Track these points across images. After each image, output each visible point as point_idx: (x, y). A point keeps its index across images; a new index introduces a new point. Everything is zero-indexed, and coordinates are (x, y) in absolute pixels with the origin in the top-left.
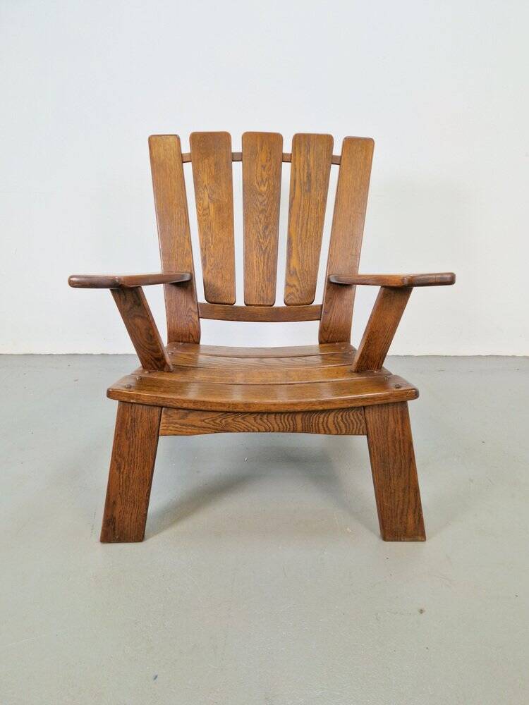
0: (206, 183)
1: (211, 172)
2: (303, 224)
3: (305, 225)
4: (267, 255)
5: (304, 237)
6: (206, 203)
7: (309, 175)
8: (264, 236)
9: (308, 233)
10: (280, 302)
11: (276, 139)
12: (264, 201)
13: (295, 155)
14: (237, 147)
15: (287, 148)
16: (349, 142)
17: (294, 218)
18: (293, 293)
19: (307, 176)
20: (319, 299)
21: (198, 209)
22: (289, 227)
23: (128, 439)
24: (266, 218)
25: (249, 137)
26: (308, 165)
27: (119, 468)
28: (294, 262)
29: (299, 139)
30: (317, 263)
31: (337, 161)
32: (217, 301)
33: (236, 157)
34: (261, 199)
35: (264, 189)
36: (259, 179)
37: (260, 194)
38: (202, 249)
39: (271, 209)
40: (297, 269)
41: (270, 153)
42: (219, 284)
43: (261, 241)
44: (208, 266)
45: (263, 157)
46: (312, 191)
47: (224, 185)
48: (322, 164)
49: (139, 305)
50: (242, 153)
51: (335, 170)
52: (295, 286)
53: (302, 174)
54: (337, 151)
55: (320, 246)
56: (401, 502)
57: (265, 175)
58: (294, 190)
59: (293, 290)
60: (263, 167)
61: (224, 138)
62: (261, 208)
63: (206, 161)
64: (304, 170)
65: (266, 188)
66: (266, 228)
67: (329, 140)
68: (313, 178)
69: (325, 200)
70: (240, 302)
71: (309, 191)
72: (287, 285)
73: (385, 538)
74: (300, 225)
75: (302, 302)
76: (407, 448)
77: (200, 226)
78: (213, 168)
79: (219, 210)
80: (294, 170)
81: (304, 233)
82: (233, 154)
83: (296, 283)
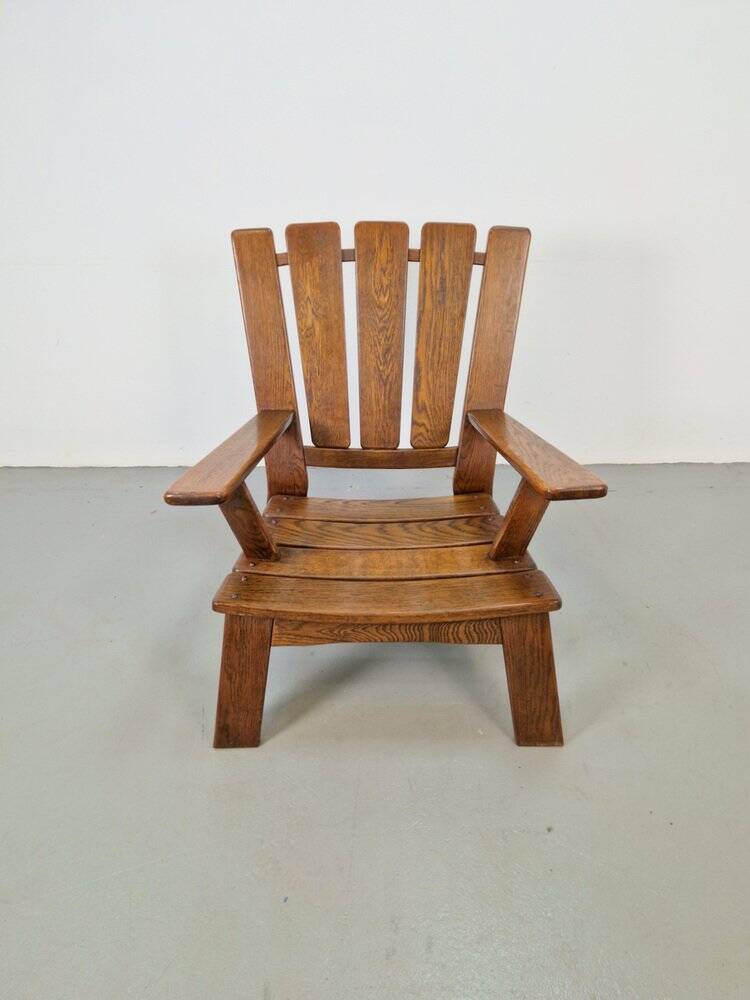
0: (309, 293)
1: (315, 279)
2: (435, 347)
3: (437, 347)
4: (388, 387)
5: (436, 365)
6: (309, 322)
7: (443, 280)
8: (386, 362)
9: (442, 358)
10: (405, 444)
11: (400, 230)
12: (384, 316)
13: (425, 252)
14: (348, 241)
15: (415, 242)
16: (497, 233)
17: (423, 339)
18: (421, 434)
19: (441, 283)
20: (454, 440)
21: (300, 330)
22: (417, 349)
23: (239, 650)
24: (387, 338)
25: (363, 229)
26: (443, 268)
27: (230, 678)
28: (423, 395)
29: (431, 231)
30: (452, 397)
31: (481, 259)
32: (328, 444)
33: (347, 256)
34: (380, 314)
35: (384, 300)
36: (378, 287)
37: (379, 307)
38: (306, 381)
39: (393, 327)
40: (427, 404)
41: (392, 251)
42: (329, 423)
43: (381, 368)
44: (314, 402)
45: (382, 256)
46: (448, 303)
47: (332, 296)
48: (460, 267)
49: (240, 497)
50: (354, 251)
51: (477, 271)
52: (423, 424)
53: (434, 280)
54: (481, 246)
55: (456, 375)
56: (538, 710)
57: (386, 282)
58: (424, 300)
59: (422, 430)
60: (383, 271)
61: (330, 230)
62: (381, 325)
63: (308, 264)
64: (436, 274)
65: (386, 299)
66: (387, 351)
67: (469, 231)
68: (448, 284)
69: (463, 315)
70: (355, 443)
71: (444, 301)
72: (414, 423)
73: (519, 743)
74: (431, 347)
75: (432, 445)
76: (545, 657)
77: (302, 350)
78: (317, 274)
79: (328, 328)
80: (424, 273)
81: (436, 358)
82: (343, 251)
83: (425, 421)
